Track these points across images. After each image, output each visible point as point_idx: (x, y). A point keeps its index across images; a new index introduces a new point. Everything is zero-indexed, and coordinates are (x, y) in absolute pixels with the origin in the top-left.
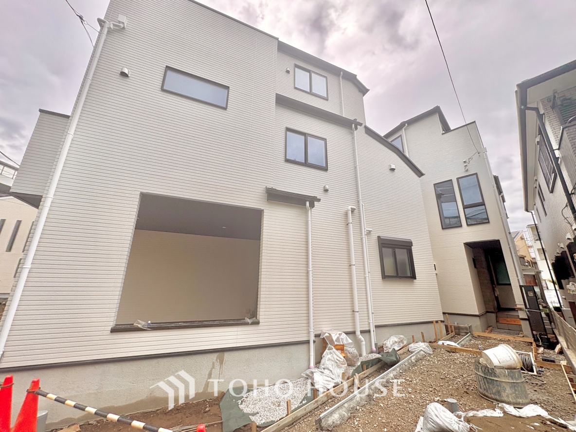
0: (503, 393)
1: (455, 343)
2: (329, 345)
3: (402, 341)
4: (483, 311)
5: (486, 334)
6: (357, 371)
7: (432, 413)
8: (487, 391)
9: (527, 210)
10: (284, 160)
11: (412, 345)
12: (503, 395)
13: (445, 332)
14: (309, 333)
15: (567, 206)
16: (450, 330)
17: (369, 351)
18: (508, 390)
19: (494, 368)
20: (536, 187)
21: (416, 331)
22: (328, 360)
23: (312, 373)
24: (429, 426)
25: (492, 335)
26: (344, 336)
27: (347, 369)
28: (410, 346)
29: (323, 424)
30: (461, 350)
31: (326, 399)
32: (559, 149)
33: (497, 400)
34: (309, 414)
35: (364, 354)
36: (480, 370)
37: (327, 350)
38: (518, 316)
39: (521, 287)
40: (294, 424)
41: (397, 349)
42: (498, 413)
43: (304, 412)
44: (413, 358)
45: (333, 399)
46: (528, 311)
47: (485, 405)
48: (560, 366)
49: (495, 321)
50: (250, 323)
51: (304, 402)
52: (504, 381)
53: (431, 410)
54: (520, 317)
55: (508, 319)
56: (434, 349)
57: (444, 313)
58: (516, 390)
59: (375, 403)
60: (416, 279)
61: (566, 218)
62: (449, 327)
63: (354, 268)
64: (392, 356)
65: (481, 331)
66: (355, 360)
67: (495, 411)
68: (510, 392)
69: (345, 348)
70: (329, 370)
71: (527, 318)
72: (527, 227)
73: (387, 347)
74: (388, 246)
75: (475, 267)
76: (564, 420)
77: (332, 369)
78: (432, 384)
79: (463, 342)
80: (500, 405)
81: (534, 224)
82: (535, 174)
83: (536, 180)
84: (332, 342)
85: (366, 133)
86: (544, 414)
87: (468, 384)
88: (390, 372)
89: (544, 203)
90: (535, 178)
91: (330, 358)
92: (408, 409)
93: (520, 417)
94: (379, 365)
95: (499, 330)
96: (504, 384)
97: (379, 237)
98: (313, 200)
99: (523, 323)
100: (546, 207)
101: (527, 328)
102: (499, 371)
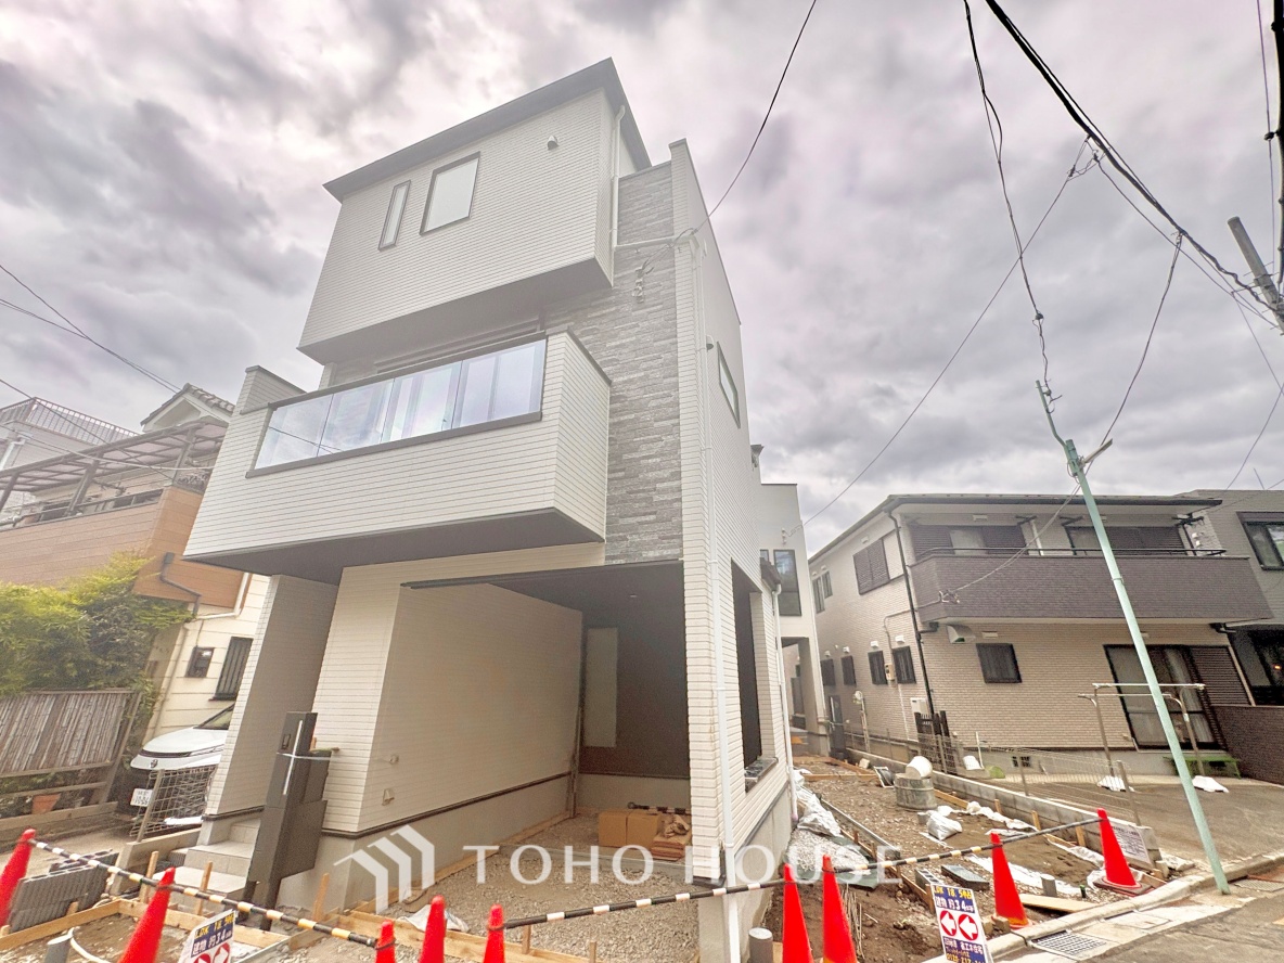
8: (915, 804)
19: (920, 779)
33: (923, 809)
46: (834, 726)
54: (821, 733)
71: (829, 733)
83: (824, 569)
99: (822, 739)
100: (827, 602)
101: (825, 746)
102: (924, 781)
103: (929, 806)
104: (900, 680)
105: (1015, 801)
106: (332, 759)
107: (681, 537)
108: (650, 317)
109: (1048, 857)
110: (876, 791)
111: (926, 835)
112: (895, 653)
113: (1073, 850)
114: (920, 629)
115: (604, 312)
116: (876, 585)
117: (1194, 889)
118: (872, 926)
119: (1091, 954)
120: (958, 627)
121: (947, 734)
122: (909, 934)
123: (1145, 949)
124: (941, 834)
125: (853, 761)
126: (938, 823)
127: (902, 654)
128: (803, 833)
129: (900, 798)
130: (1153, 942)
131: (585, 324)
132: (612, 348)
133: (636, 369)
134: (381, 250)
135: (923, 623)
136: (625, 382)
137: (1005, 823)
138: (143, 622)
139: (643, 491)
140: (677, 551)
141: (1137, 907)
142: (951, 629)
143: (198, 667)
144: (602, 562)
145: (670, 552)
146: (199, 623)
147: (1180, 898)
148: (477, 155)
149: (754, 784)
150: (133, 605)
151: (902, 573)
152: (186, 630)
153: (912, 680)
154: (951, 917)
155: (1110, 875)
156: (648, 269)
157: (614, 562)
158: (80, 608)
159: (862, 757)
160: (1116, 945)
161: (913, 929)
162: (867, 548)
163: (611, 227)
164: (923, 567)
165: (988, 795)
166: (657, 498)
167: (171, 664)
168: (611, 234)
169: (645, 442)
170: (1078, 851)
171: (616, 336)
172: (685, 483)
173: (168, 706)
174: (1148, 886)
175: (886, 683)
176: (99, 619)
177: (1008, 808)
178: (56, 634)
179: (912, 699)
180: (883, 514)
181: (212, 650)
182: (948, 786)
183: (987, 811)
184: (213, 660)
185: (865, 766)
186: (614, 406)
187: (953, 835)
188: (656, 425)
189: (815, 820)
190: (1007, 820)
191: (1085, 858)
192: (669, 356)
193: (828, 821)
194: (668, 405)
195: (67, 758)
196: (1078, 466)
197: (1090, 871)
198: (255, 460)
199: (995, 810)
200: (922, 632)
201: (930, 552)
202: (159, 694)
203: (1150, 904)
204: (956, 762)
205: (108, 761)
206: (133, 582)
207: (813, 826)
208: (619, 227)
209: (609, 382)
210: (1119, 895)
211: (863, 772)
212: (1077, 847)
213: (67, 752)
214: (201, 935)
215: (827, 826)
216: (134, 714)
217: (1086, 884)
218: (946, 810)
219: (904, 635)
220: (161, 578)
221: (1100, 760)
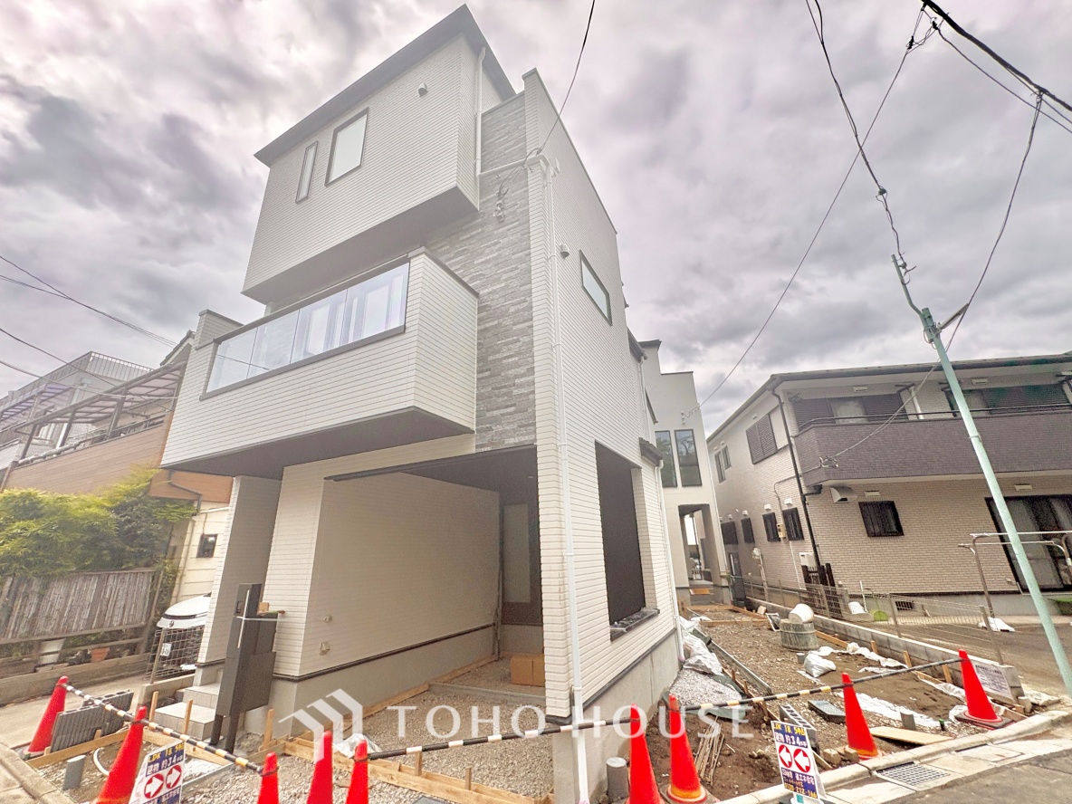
19: (802, 624)
33: (805, 650)
46: (735, 578)
52: (808, 632)
55: (698, 590)
71: (728, 585)
83: (723, 444)
86: (832, 650)
96: (808, 636)
99: (725, 590)
100: (727, 472)
101: (728, 595)
102: (805, 625)
103: (810, 647)
104: (790, 537)
105: (888, 641)
106: (278, 620)
107: (534, 424)
108: (509, 233)
109: (914, 693)
110: (766, 633)
111: (803, 673)
112: (785, 514)
113: (940, 686)
114: (805, 492)
115: (473, 234)
116: (766, 455)
117: (1055, 723)
118: (729, 755)
119: (932, 784)
120: (840, 488)
121: (833, 584)
122: (761, 763)
123: (989, 782)
124: (816, 672)
125: (752, 607)
126: (813, 663)
127: (791, 516)
128: (688, 672)
129: (784, 640)
130: (998, 775)
131: (457, 246)
132: (479, 264)
133: (498, 280)
134: (298, 203)
135: (808, 487)
136: (489, 293)
137: (879, 662)
138: (159, 517)
139: (505, 387)
140: (532, 437)
141: (992, 741)
142: (833, 490)
143: (206, 549)
144: (473, 451)
145: (526, 438)
146: (204, 516)
147: (1041, 732)
148: (366, 111)
149: (622, 634)
150: (150, 505)
151: (787, 443)
152: (194, 522)
153: (800, 536)
154: (788, 751)
155: (973, 709)
156: (505, 190)
157: (483, 450)
158: (109, 509)
159: (759, 605)
160: (960, 776)
161: (767, 758)
162: (757, 423)
163: (475, 158)
164: (805, 437)
165: (865, 636)
166: (516, 392)
167: (185, 548)
168: (475, 165)
169: (506, 344)
170: (945, 687)
171: (482, 253)
172: (538, 377)
173: (184, 580)
174: (1009, 720)
175: (779, 540)
176: (124, 516)
177: (883, 648)
178: (92, 529)
179: (801, 554)
180: (767, 393)
181: (216, 536)
182: (832, 629)
183: (865, 651)
184: (217, 544)
185: (762, 613)
186: (481, 315)
187: (827, 672)
188: (514, 328)
189: (699, 661)
190: (881, 659)
191: (951, 694)
192: (524, 266)
193: (712, 663)
194: (524, 310)
195: (112, 621)
196: (933, 331)
197: (953, 706)
198: (206, 386)
199: (871, 650)
200: (807, 494)
201: (811, 423)
202: (178, 571)
203: (1005, 737)
204: (842, 608)
205: (143, 623)
206: (149, 487)
207: (697, 666)
208: (482, 157)
209: (477, 295)
210: (979, 728)
211: (760, 618)
212: (944, 684)
213: (112, 617)
214: (153, 760)
215: (709, 666)
216: (159, 586)
217: (947, 719)
218: (827, 650)
219: (791, 499)
220: (171, 485)
221: (981, 602)
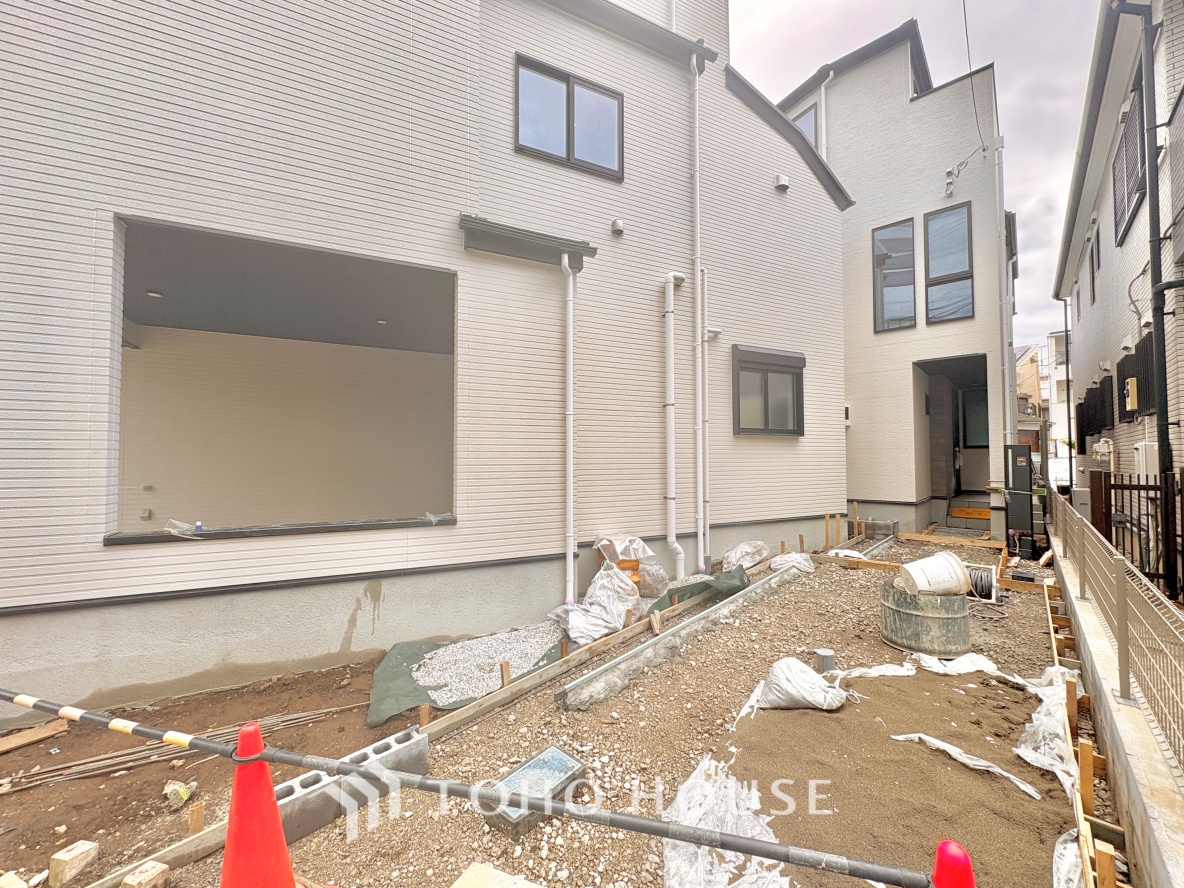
0: (924, 636)
1: (861, 552)
2: (608, 561)
3: (759, 552)
4: (926, 495)
5: (923, 537)
6: (659, 606)
7: (782, 676)
8: (896, 635)
9: (1057, 296)
10: (512, 146)
11: (777, 558)
12: (924, 640)
13: (846, 533)
14: (565, 540)
15: (1144, 272)
16: (856, 531)
17: (692, 570)
18: (935, 632)
19: (916, 594)
20: (1089, 240)
21: (791, 533)
22: (600, 588)
23: (567, 612)
24: (771, 697)
25: (934, 539)
26: (639, 544)
27: (638, 604)
28: (773, 559)
29: (571, 700)
30: (868, 565)
31: (588, 656)
32: (1169, 124)
33: (910, 648)
34: (548, 684)
35: (681, 575)
36: (891, 598)
37: (601, 571)
38: (989, 503)
39: (1006, 448)
40: (516, 701)
41: (746, 564)
42: (907, 670)
43: (538, 681)
44: (773, 581)
45: (603, 655)
46: (1009, 494)
47: (887, 656)
48: (1042, 587)
49: (946, 513)
50: (434, 523)
51: (541, 664)
52: (931, 615)
53: (780, 671)
54: (992, 505)
55: (970, 510)
56: (818, 563)
57: (850, 501)
58: (949, 631)
59: (681, 660)
60: (803, 435)
61: (1133, 302)
62: (856, 525)
63: (671, 411)
64: (734, 577)
65: (914, 530)
66: (659, 586)
67: (902, 666)
68: (938, 634)
69: (641, 566)
70: (600, 605)
71: (1004, 505)
72: (1048, 337)
73: (729, 563)
74: (753, 366)
75: (928, 412)
76: (1024, 677)
77: (606, 605)
78: (799, 625)
79: (875, 552)
80: (913, 657)
81: (1064, 329)
82: (1097, 205)
83: (1094, 221)
84: (614, 555)
85: (728, 87)
86: (990, 667)
87: (865, 622)
88: (724, 606)
89: (1096, 275)
90: (1093, 216)
91: (606, 584)
92: (742, 668)
93: (946, 675)
94: (705, 595)
95: (948, 530)
96: (929, 621)
97: (735, 347)
98: (579, 253)
100: (1098, 283)
101: (997, 524)
187: (797, 707)
200: (1170, 286)
